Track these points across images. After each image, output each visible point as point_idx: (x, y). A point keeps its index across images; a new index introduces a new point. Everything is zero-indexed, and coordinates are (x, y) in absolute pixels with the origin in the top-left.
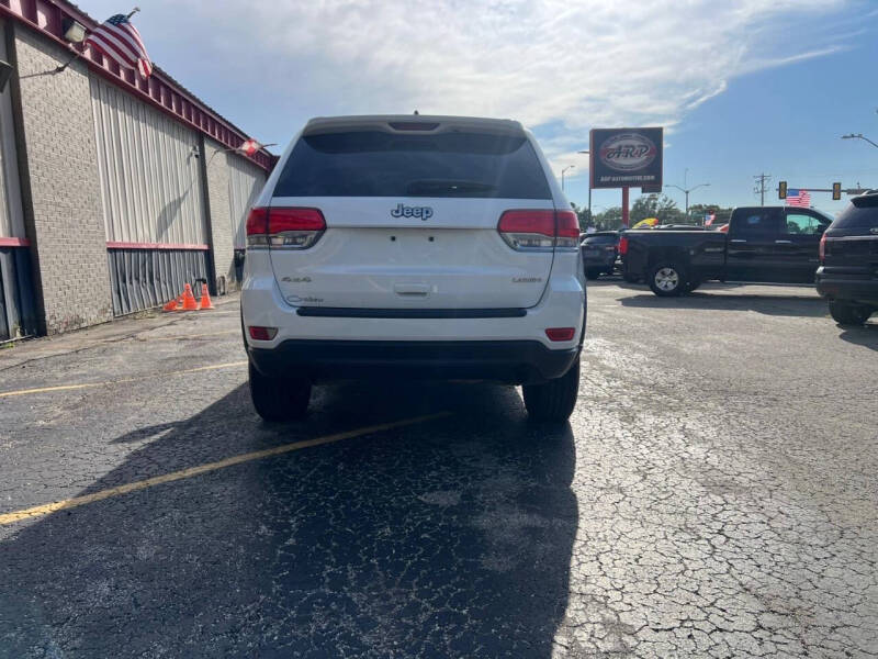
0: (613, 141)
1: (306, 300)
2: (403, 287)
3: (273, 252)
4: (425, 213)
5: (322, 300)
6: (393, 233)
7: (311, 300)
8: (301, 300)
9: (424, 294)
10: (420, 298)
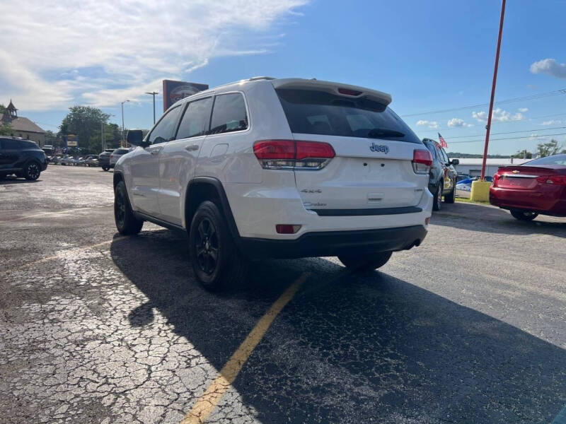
0: (179, 90)
1: (315, 205)
2: (372, 195)
3: (296, 172)
4: (385, 149)
5: (325, 205)
6: (365, 161)
7: (319, 205)
8: (312, 204)
9: (380, 199)
10: (377, 202)
